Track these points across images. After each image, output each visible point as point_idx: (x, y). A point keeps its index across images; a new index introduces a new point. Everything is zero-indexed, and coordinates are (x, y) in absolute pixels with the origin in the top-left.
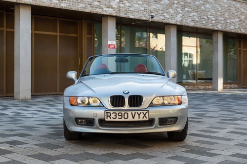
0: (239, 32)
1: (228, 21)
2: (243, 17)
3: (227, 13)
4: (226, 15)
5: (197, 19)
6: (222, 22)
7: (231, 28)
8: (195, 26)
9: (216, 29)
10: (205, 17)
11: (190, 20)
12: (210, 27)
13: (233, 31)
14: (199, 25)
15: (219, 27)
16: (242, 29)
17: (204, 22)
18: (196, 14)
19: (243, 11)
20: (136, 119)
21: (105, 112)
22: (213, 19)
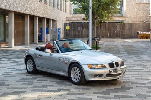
0: (22, 12)
1: (18, 6)
2: (23, 3)
4: (17, 2)
5: (6, 5)
6: (15, 6)
7: (18, 10)
9: (13, 10)
10: (9, 3)
11: (3, 5)
12: (11, 9)
13: (19, 12)
15: (14, 9)
16: (22, 10)
17: (9, 6)
18: (6, 1)
20: (120, 73)
21: (109, 70)
22: (12, 4)
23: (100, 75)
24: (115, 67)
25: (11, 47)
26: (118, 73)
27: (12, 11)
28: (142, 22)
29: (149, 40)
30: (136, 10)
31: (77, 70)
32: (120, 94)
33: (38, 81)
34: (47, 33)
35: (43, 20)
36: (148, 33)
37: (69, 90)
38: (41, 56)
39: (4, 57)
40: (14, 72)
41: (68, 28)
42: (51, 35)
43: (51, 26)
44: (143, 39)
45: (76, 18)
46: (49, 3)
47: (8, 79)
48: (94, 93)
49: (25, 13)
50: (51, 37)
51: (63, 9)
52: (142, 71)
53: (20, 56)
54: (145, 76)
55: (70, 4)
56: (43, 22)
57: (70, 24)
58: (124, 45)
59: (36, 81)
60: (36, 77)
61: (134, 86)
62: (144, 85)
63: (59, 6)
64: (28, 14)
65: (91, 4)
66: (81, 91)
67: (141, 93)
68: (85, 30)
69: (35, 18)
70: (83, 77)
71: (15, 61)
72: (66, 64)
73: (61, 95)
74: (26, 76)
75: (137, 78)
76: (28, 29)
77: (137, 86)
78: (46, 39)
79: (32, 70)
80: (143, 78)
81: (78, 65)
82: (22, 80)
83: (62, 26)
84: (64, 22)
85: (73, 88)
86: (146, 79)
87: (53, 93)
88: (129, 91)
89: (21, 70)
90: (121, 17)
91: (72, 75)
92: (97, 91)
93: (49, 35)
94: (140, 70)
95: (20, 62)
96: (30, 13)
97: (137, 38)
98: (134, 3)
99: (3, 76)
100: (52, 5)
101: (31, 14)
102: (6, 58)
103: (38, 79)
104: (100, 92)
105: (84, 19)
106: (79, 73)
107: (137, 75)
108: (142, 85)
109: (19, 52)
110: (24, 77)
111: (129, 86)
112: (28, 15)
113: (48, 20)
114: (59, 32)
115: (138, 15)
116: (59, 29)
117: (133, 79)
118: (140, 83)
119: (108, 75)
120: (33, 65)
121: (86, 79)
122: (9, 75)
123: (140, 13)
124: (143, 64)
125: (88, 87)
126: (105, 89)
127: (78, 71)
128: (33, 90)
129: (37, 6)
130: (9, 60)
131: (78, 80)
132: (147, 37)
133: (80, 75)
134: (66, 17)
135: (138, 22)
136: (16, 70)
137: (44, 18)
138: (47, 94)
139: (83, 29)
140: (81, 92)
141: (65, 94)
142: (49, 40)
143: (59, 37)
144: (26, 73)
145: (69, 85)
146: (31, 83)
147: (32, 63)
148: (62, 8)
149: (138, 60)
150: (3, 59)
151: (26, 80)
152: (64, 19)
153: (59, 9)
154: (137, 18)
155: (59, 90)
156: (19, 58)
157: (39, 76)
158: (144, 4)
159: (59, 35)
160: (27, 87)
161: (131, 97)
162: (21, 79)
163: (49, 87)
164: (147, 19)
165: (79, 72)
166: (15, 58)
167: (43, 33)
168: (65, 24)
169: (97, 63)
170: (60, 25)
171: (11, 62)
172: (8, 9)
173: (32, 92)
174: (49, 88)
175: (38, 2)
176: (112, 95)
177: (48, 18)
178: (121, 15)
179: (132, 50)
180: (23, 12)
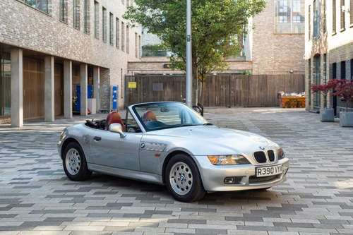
0: (38, 50)
1: (30, 36)
2: (40, 31)
3: (29, 26)
4: (28, 28)
5: (6, 33)
6: (26, 37)
7: (32, 45)
8: (5, 42)
9: (21, 46)
10: (12, 31)
12: (16, 44)
13: (33, 49)
15: (23, 44)
16: (40, 47)
17: (12, 37)
18: (5, 26)
20: (278, 173)
21: (256, 168)
22: (19, 33)
23: (237, 180)
24: (268, 162)
25: (16, 127)
26: (275, 173)
27: (17, 48)
28: (286, 73)
29: (304, 109)
30: (273, 47)
31: (185, 167)
32: (284, 219)
33: (93, 194)
34: (91, 95)
35: (82, 69)
36: (300, 95)
37: (170, 213)
38: (98, 139)
39: (5, 147)
40: (35, 178)
41: (133, 85)
42: (99, 100)
43: (99, 82)
44: (290, 107)
45: (148, 65)
46: (93, 33)
47: (26, 192)
48: (227, 219)
49: (45, 52)
50: (99, 104)
51: (123, 47)
52: (312, 171)
53: (41, 144)
54: (323, 180)
55: (136, 36)
56: (82, 73)
57: (137, 78)
59: (90, 194)
60: (88, 186)
61: (308, 201)
62: (329, 200)
63: (115, 38)
64: (52, 54)
65: (189, 32)
66: (196, 216)
67: (329, 217)
68: (168, 90)
69: (65, 64)
70: (199, 185)
71: (31, 154)
72: (158, 155)
73: (157, 225)
74: (65, 184)
75: (308, 185)
76: (51, 86)
77: (314, 203)
78: (88, 110)
79: (77, 171)
80: (320, 185)
81: (186, 157)
82: (58, 194)
83: (120, 81)
84: (125, 73)
85: (177, 209)
86: (327, 188)
87: (136, 220)
88: (302, 212)
89: (51, 173)
90: (243, 61)
91: (172, 180)
92: (232, 214)
93: (94, 101)
94: (308, 170)
95: (43, 156)
96: (56, 54)
97: (277, 106)
98: (270, 32)
99: (14, 185)
100: (101, 36)
101: (58, 55)
102: (10, 147)
103: (93, 191)
104: (239, 215)
105: (165, 66)
106: (190, 175)
107: (305, 178)
108: (323, 200)
109: (36, 136)
110: (61, 187)
111: (296, 203)
112: (50, 56)
113: (92, 68)
114: (115, 94)
115: (279, 57)
116: (115, 88)
117: (300, 188)
118: (317, 195)
119: (253, 179)
120: (80, 161)
121: (206, 189)
122: (27, 183)
123: (281, 53)
124: (309, 156)
125: (211, 207)
126: (247, 209)
127: (187, 170)
128: (89, 216)
129: (70, 38)
130: (18, 152)
131: (186, 192)
132: (299, 103)
133: (191, 179)
134: (129, 63)
135: (279, 73)
136: (39, 173)
137: (84, 64)
138: (125, 223)
139: (165, 87)
140: (198, 218)
141: (164, 222)
142: (94, 111)
143: (115, 104)
144: (63, 179)
145: (167, 203)
146: (80, 199)
147: (78, 156)
148: (120, 42)
149: (296, 148)
150: (5, 151)
151: (68, 194)
152: (125, 67)
153: (115, 45)
154: (277, 64)
155: (148, 214)
156: (39, 148)
157: (93, 185)
158: (291, 35)
159: (115, 101)
160: (74, 208)
161: (311, 226)
162: (55, 191)
163: (123, 208)
164: (296, 66)
165: (190, 172)
166: (31, 147)
167: (82, 95)
168: (126, 77)
169: (229, 152)
170: (116, 80)
171: (22, 157)
172: (10, 43)
173: (89, 219)
174: (125, 210)
175: (72, 30)
176: (268, 221)
177: (92, 64)
178: (242, 59)
179: (277, 130)
180: (40, 49)
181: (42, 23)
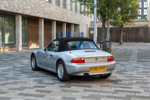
0: (31, 15)
1: (25, 8)
2: (33, 6)
3: (25, 3)
4: (24, 4)
5: (8, 6)
6: (22, 8)
7: (26, 12)
8: (7, 10)
9: (18, 12)
10: (12, 5)
11: (3, 6)
12: (15, 11)
13: (28, 14)
14: (8, 10)
15: (20, 11)
16: (32, 13)
17: (12, 8)
18: (7, 2)
19: (33, 2)
22: (17, 6)
25: (18, 51)
49: (36, 16)
56: (63, 26)
58: (141, 50)
64: (41, 17)
65: (95, 3)
69: (52, 22)
83: (86, 30)
84: (89, 26)
90: (145, 21)
96: (44, 17)
100: (74, 9)
114: (82, 36)
116: (82, 33)
129: (53, 10)
134: (91, 22)
137: (64, 22)
149: (144, 70)
152: (89, 24)
168: (89, 28)
170: (83, 30)
175: (55, 6)
177: (69, 22)
180: (33, 14)
181: (34, 2)
